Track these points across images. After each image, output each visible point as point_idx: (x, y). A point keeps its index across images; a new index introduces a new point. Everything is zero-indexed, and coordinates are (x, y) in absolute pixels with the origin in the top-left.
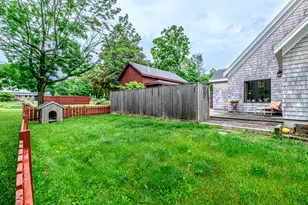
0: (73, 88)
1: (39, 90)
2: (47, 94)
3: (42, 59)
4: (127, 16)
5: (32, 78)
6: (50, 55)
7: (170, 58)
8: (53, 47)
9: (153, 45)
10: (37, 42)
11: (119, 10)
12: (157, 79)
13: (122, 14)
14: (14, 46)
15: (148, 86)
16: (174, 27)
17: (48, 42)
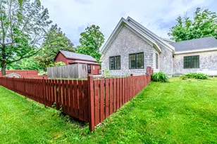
0: (25, 65)
1: (2, 67)
3: (3, 49)
4: (56, 25)
6: (9, 46)
7: (91, 46)
8: (10, 42)
9: (81, 37)
11: (51, 22)
12: (75, 60)
13: (53, 24)
15: (70, 64)
16: (93, 26)
17: (6, 38)
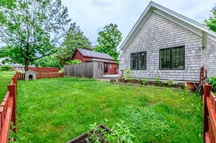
0: (50, 62)
1: (26, 64)
2: (30, 66)
3: (27, 47)
4: (75, 23)
5: (21, 57)
6: (32, 45)
7: (108, 44)
8: (33, 40)
10: (24, 38)
11: (70, 20)
12: (92, 58)
13: (72, 22)
14: (11, 40)
16: (111, 25)
17: (30, 37)
